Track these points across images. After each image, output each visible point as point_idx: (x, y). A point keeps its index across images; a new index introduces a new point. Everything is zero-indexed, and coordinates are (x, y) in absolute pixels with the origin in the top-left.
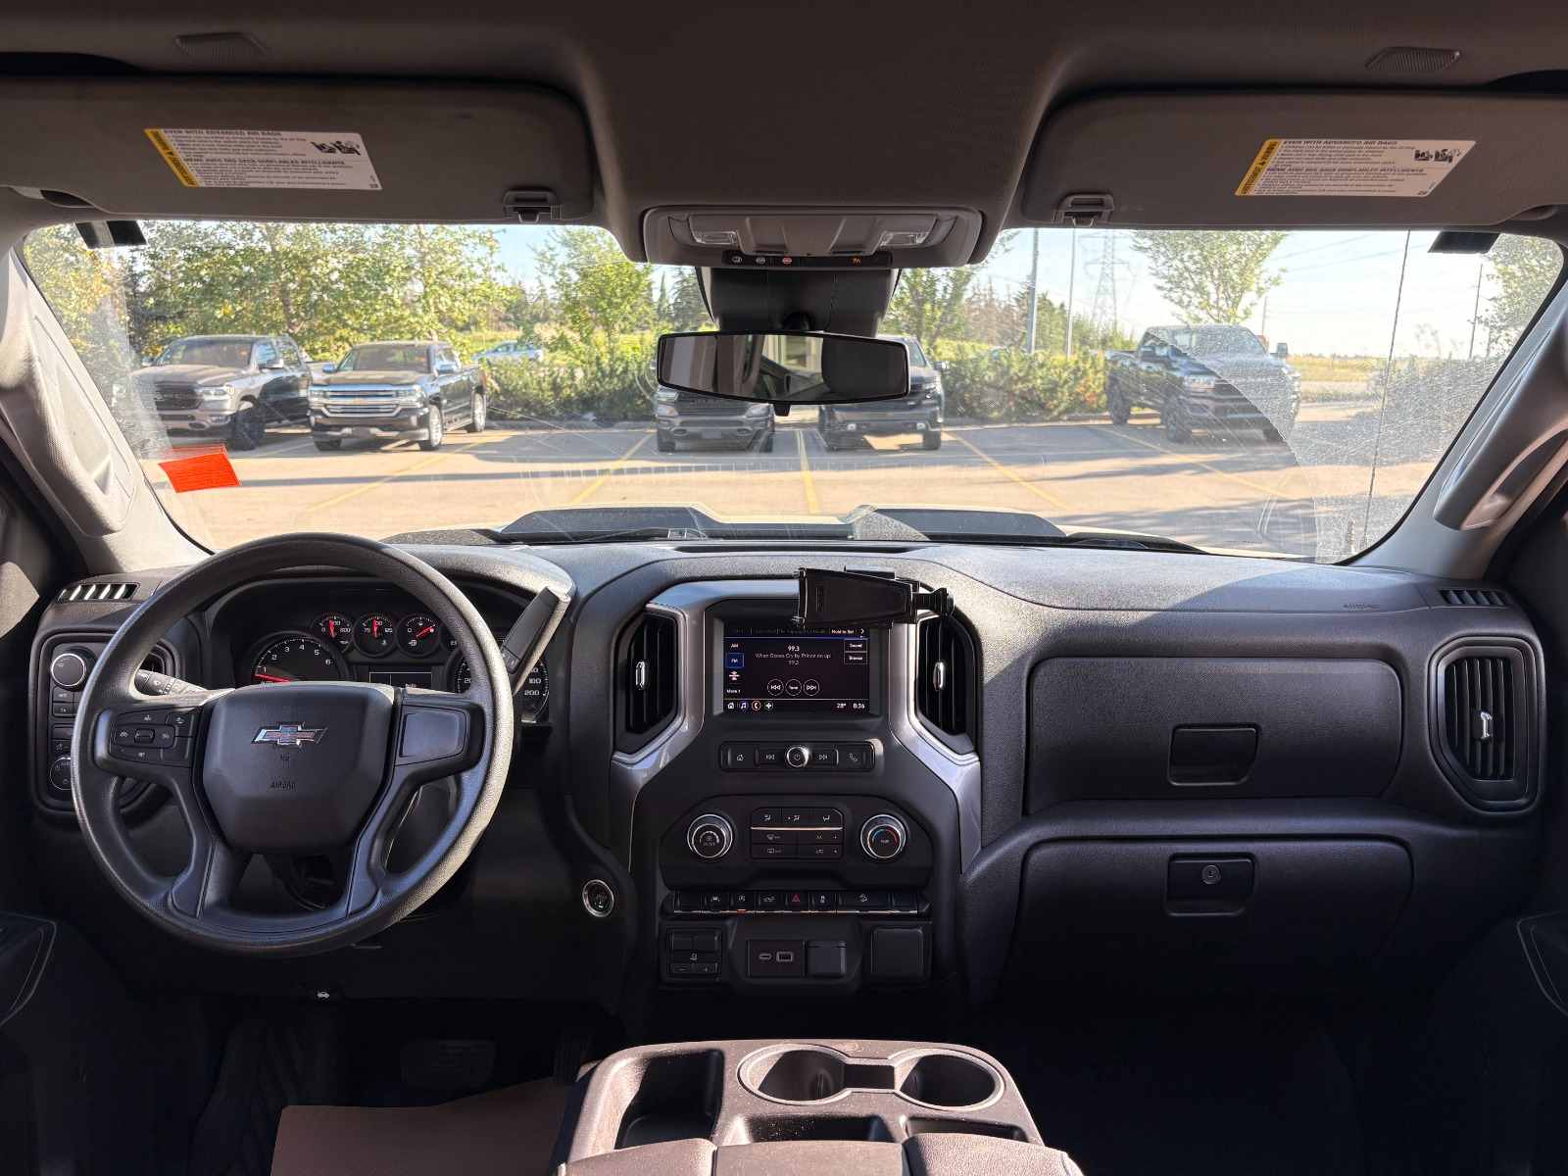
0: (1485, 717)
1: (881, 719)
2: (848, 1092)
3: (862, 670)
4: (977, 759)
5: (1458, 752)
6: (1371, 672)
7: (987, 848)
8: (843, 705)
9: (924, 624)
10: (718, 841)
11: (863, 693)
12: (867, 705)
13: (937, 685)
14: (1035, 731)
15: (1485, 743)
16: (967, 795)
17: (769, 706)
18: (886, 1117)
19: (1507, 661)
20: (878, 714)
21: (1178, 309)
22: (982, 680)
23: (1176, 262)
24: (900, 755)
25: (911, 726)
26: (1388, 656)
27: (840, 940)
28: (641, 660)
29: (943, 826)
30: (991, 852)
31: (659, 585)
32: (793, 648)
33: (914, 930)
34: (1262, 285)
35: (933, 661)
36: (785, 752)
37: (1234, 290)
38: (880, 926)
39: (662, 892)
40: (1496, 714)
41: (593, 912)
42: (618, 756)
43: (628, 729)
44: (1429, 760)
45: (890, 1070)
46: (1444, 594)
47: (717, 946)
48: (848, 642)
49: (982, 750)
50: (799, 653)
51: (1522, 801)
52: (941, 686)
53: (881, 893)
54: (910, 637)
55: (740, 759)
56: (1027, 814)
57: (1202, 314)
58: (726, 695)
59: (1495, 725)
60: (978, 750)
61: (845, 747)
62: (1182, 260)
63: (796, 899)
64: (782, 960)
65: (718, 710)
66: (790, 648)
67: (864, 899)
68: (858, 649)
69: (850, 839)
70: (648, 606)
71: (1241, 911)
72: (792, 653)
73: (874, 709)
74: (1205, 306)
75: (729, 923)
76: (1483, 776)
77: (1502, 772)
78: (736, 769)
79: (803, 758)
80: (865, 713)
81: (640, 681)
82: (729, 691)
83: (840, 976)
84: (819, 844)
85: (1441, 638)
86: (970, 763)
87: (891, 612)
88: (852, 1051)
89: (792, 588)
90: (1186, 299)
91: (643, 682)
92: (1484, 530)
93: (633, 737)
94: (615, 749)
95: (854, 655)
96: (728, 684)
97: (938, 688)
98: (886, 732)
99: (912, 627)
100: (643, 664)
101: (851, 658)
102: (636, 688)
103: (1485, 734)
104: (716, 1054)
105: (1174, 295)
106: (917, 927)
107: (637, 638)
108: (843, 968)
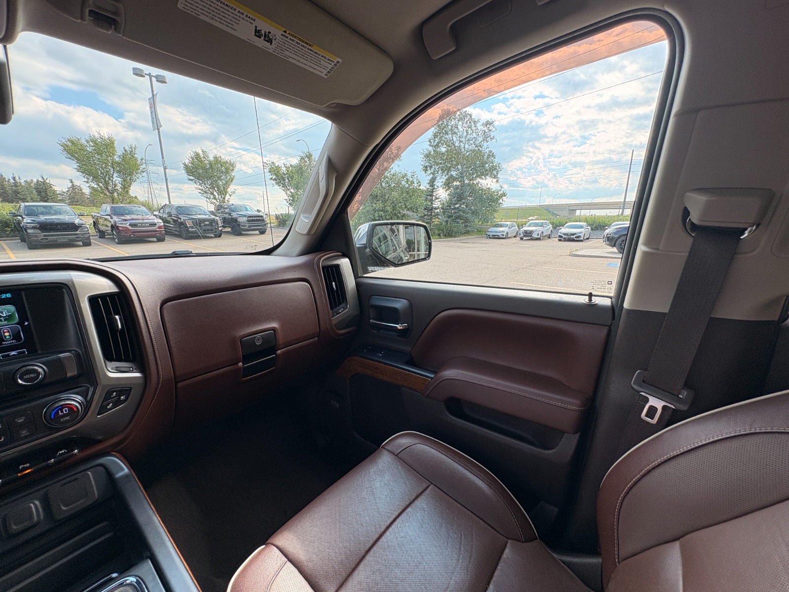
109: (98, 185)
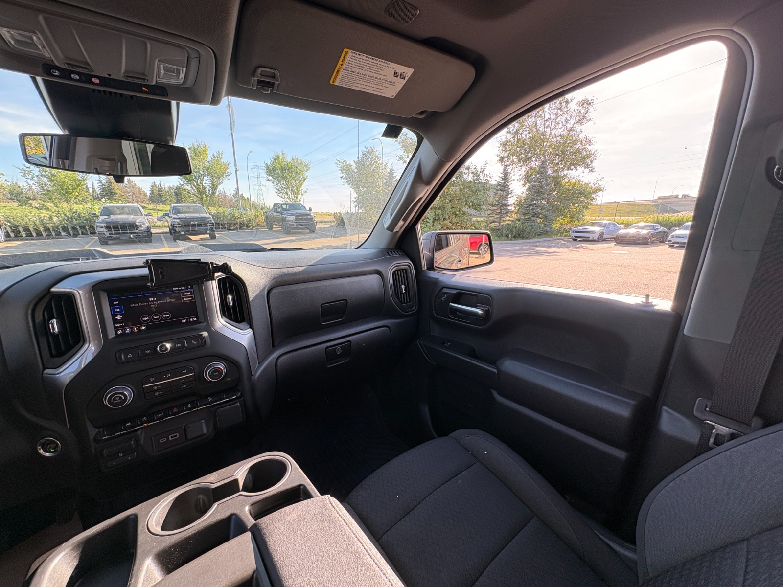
0: (403, 287)
1: (205, 324)
2: (215, 506)
3: (193, 304)
4: (251, 330)
5: (398, 298)
6: (376, 277)
7: (260, 363)
8: (184, 321)
9: (218, 280)
10: (123, 398)
11: (195, 314)
12: (197, 318)
13: (230, 304)
14: (273, 316)
15: (403, 294)
16: (249, 344)
17: (143, 328)
18: (237, 512)
19: (406, 270)
20: (203, 321)
21: (282, 199)
22: (248, 298)
23: (279, 185)
24: (216, 336)
25: (221, 323)
26: (378, 272)
27: (202, 420)
28: (53, 318)
29: (242, 360)
30: (263, 364)
31: (58, 278)
32: (152, 299)
33: (236, 404)
34: (303, 193)
35: (226, 294)
36: (156, 347)
37: (296, 193)
38: (220, 408)
39: (92, 432)
40: (405, 285)
41: (47, 454)
42: (47, 371)
43: (52, 356)
44: (392, 302)
45: (236, 481)
46: (388, 253)
47: (134, 446)
48: (182, 292)
49: (253, 326)
50: (156, 301)
51: (414, 308)
52: (231, 304)
53: (217, 395)
54: (213, 287)
55: (130, 356)
56: (274, 346)
57: (288, 200)
58: (115, 327)
59: (405, 288)
60: (251, 327)
61: (189, 339)
62: (281, 184)
63: (175, 410)
64: (173, 439)
65: (111, 334)
66: (150, 299)
67: (210, 399)
68: (188, 295)
69: (199, 377)
70: (52, 289)
71: (348, 359)
72: (152, 301)
73: (201, 319)
74: (289, 198)
75: (139, 432)
76: (404, 303)
77: (408, 301)
78: (128, 362)
79: (167, 349)
80: (197, 322)
81: (54, 329)
82: (116, 325)
83: (205, 435)
84: (183, 384)
85: (390, 265)
86: (249, 333)
87: (202, 275)
88: (214, 479)
89: (145, 271)
90: (283, 196)
91: (56, 330)
92: (397, 232)
93: (55, 360)
94: (44, 368)
95: (186, 298)
96: (115, 321)
97: (230, 306)
98: (208, 328)
99: (214, 282)
100: (54, 321)
101: (185, 299)
102: (53, 334)
103: (404, 291)
104: (132, 516)
105: (280, 195)
106: (237, 402)
107: (48, 307)
108: (205, 431)
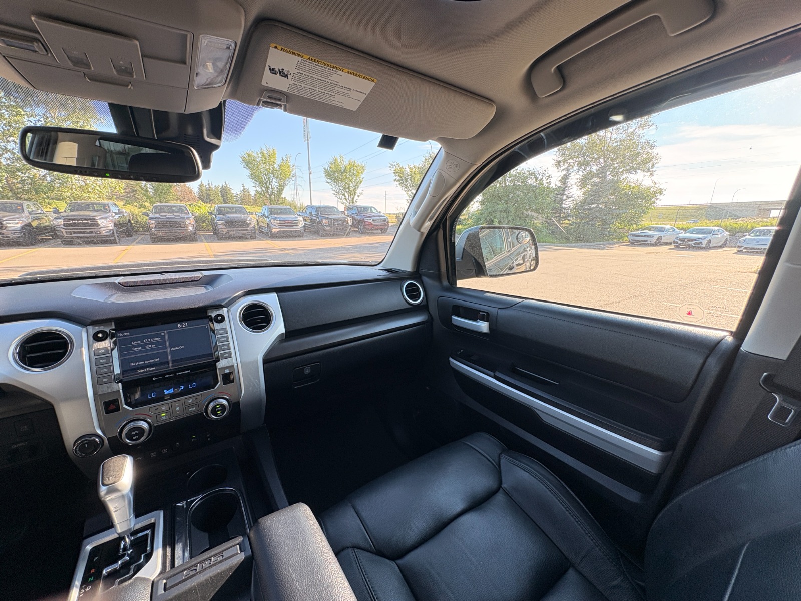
34: (359, 194)
37: (353, 195)
109: (262, 189)
